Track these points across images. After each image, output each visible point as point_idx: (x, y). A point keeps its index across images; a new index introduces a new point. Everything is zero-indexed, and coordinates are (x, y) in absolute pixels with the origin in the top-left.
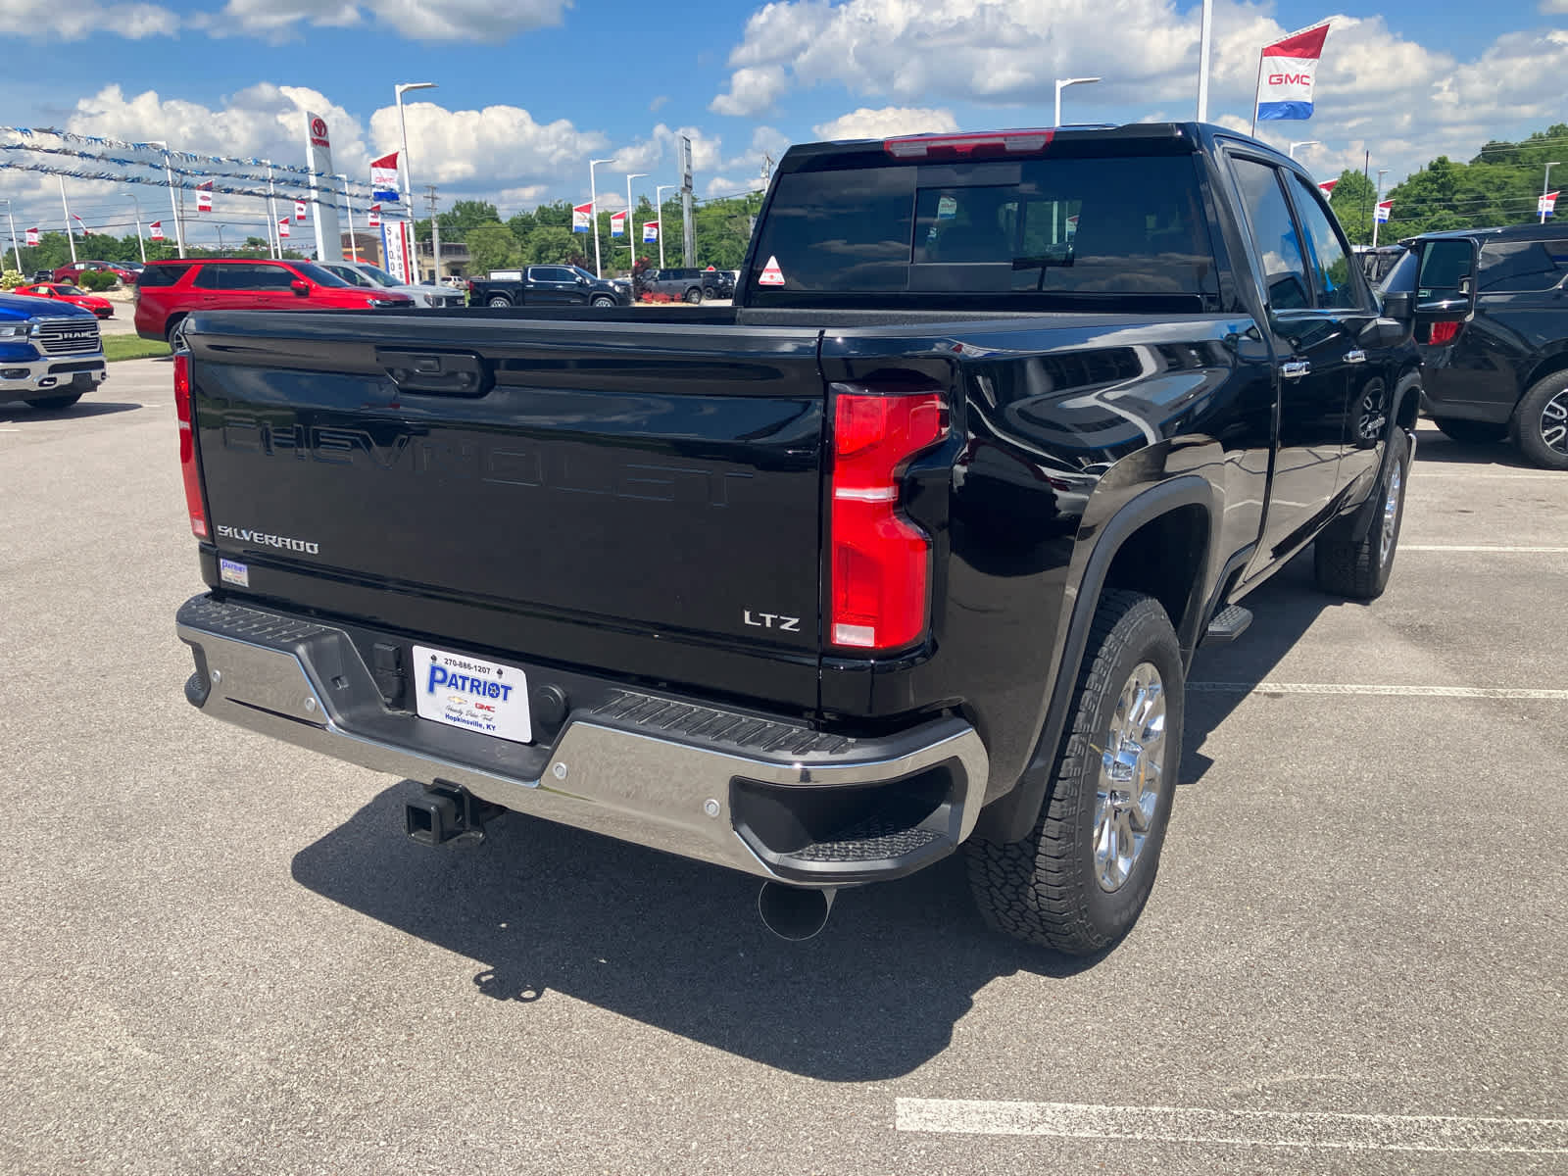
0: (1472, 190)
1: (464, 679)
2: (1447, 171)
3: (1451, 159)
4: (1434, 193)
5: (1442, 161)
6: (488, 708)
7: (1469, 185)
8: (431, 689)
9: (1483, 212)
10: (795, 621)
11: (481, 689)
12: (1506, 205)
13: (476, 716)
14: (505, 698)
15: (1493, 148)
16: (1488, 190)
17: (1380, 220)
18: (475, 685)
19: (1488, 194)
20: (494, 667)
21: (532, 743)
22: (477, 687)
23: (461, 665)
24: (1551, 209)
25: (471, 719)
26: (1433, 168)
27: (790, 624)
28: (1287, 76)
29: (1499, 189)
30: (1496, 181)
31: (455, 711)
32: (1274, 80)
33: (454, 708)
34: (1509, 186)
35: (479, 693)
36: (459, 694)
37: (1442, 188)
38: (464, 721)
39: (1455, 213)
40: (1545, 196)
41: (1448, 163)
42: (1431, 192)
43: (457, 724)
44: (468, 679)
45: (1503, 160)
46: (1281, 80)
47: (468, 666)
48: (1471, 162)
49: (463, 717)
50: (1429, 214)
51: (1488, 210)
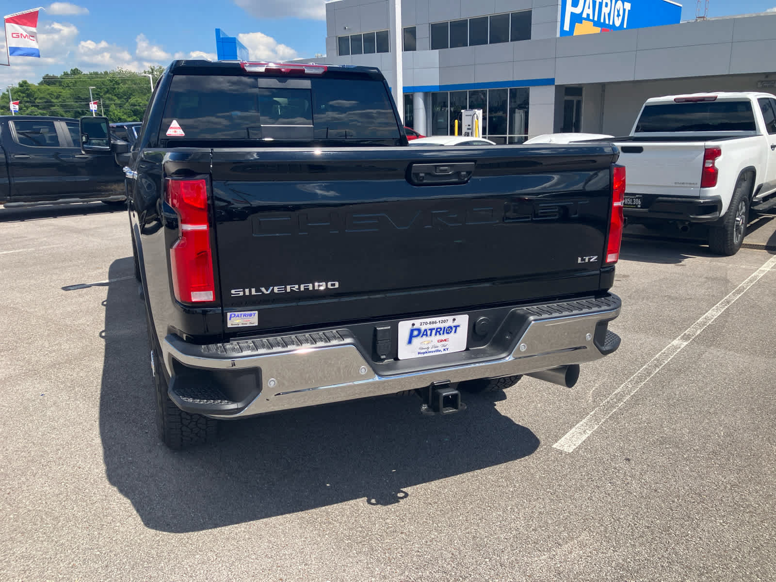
0: (44, 98)
1: (431, 330)
2: (29, 88)
3: (29, 82)
4: (25, 98)
5: (25, 82)
6: (445, 340)
7: (42, 95)
8: (410, 342)
9: (53, 108)
10: (595, 257)
11: (441, 332)
12: (62, 106)
13: (437, 347)
14: (455, 332)
15: (48, 79)
16: (52, 98)
17: (14, 111)
18: (438, 331)
19: (53, 100)
20: (450, 318)
21: (467, 349)
22: (439, 332)
23: (430, 323)
24: (96, 109)
25: (434, 349)
26: (21, 85)
27: (593, 259)
28: (21, 34)
29: (57, 98)
30: (55, 94)
31: (424, 349)
32: (14, 35)
33: (424, 347)
34: (61, 97)
35: (440, 334)
36: (429, 338)
37: (28, 96)
38: (430, 352)
39: (39, 109)
40: (92, 102)
41: (28, 83)
42: (23, 97)
43: (426, 355)
44: (434, 329)
45: (55, 84)
46: (19, 36)
47: (436, 323)
48: (39, 84)
49: (430, 350)
50: (25, 108)
51: (54, 108)
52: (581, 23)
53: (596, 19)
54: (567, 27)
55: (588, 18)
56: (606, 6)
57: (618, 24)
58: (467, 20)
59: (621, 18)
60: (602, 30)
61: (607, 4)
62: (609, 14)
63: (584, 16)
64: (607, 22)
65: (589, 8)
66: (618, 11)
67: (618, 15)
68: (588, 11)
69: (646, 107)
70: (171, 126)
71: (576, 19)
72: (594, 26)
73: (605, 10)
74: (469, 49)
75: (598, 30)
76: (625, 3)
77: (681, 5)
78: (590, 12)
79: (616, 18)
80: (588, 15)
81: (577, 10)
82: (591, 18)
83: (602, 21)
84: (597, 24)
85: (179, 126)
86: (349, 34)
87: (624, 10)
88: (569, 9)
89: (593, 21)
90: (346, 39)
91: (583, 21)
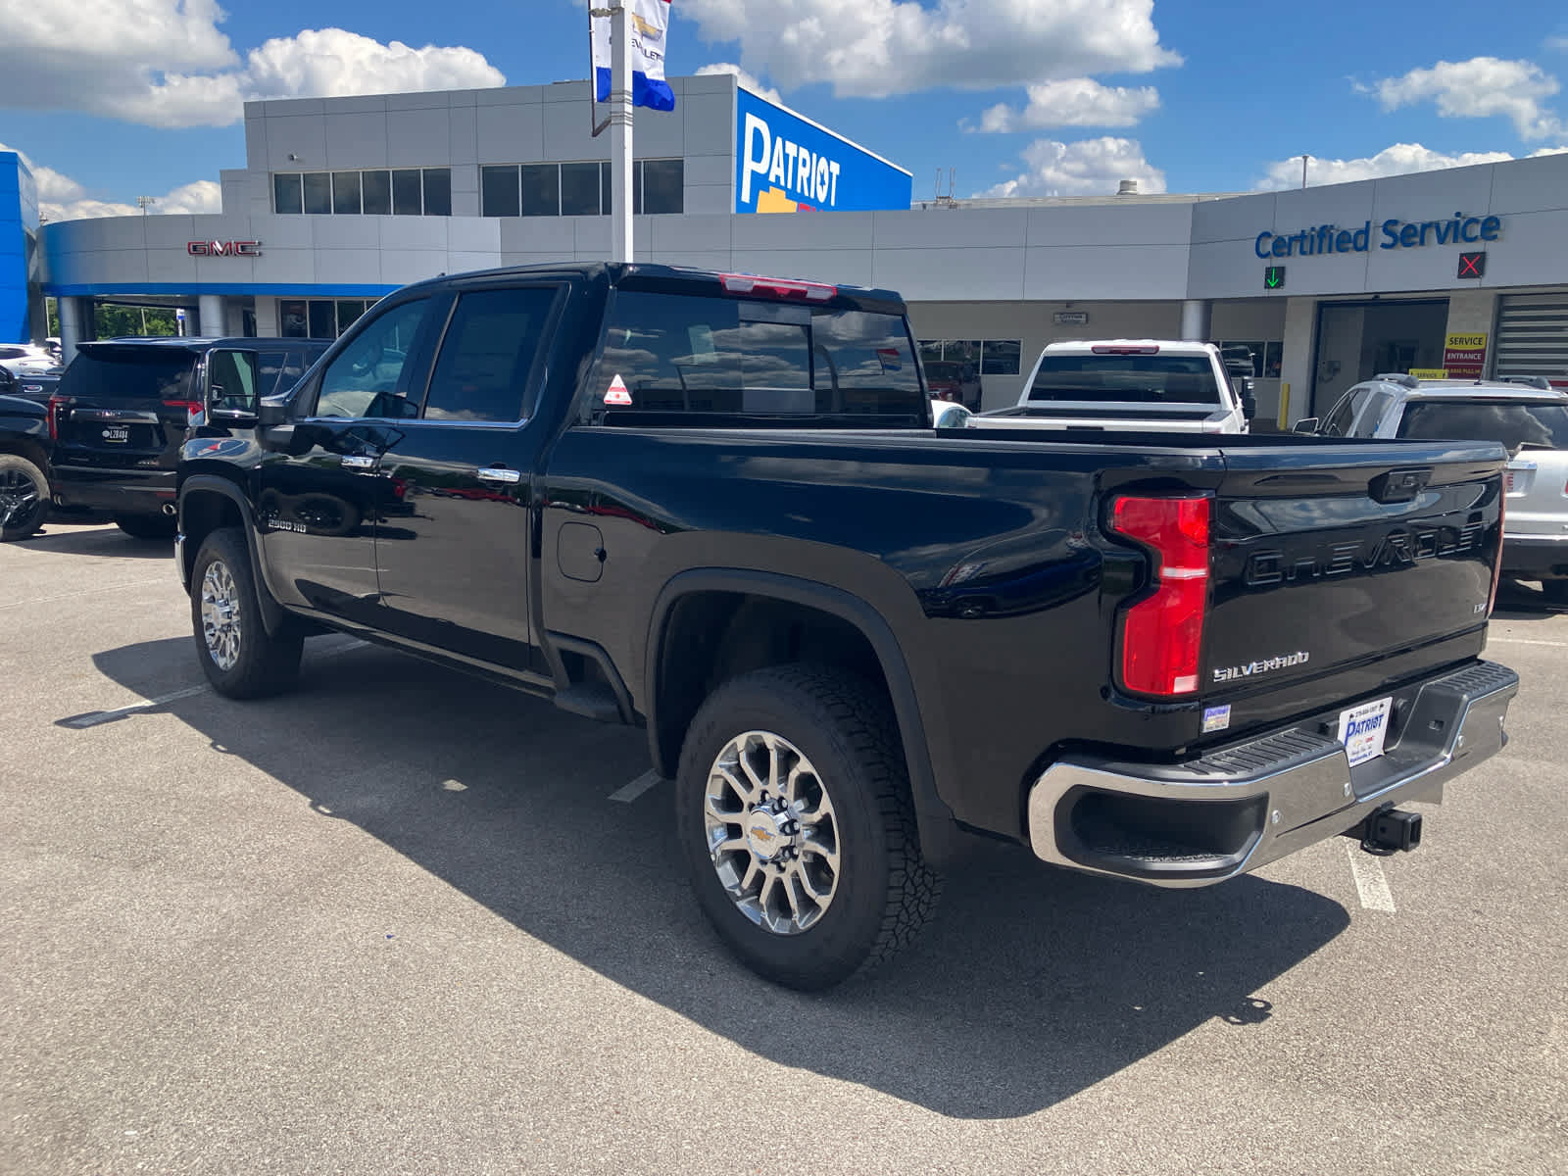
20: (1379, 704)
38: (1359, 758)
47: (1367, 711)
49: (1359, 755)
52: (768, 191)
53: (789, 186)
54: (746, 197)
55: (777, 184)
56: (804, 165)
57: (822, 198)
58: (557, 165)
59: (826, 187)
60: (800, 207)
61: (804, 161)
62: (809, 180)
63: (772, 179)
64: (806, 194)
65: (779, 166)
66: (822, 176)
67: (823, 183)
68: (777, 171)
69: (1045, 358)
70: (613, 385)
71: (760, 182)
72: (787, 197)
73: (803, 172)
74: (561, 221)
75: (791, 207)
76: (832, 163)
77: (911, 175)
78: (780, 172)
79: (819, 187)
80: (778, 178)
81: (761, 168)
82: (782, 183)
83: (799, 190)
84: (791, 194)
85: (623, 386)
86: (300, 170)
87: (831, 174)
88: (749, 165)
89: (785, 188)
90: (295, 179)
91: (771, 187)
